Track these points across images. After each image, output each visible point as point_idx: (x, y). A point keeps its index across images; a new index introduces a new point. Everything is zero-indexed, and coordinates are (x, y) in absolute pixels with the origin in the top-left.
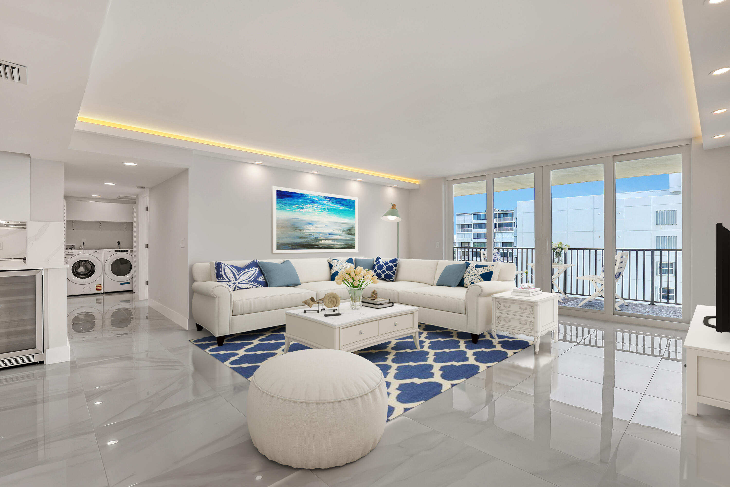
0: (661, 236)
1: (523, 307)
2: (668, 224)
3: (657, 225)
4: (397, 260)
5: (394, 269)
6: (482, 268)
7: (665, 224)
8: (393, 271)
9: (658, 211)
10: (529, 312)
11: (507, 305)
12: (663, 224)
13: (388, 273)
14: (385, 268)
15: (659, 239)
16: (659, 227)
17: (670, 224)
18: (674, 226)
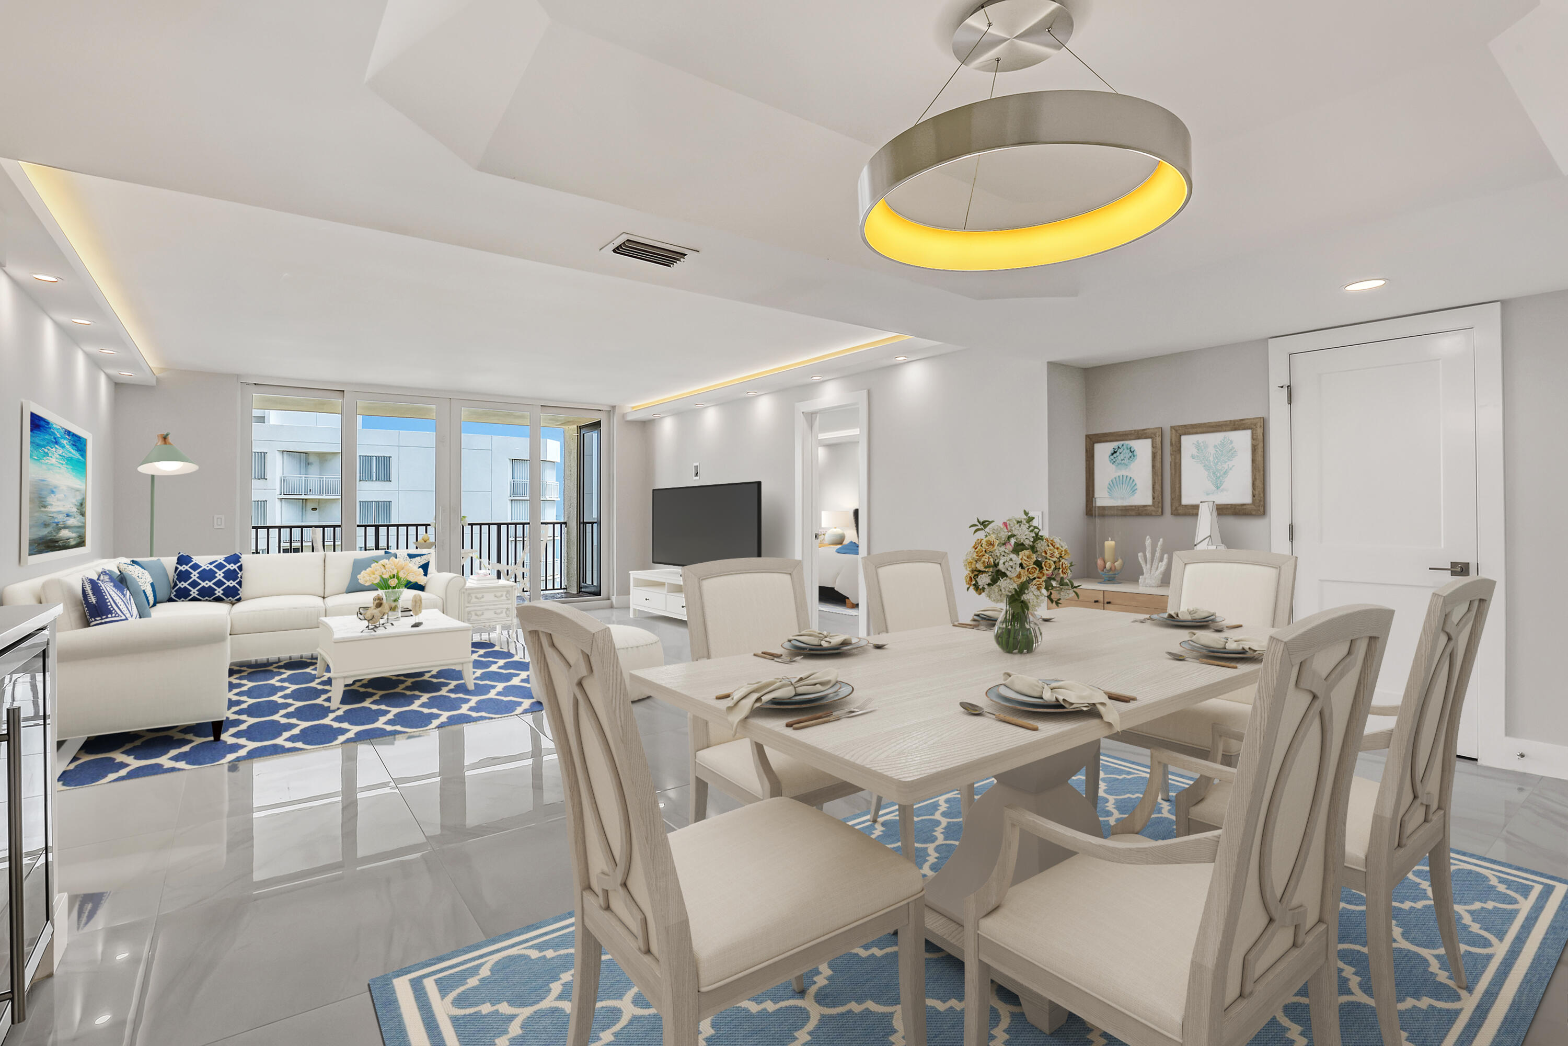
1: (499, 594)
4: (240, 558)
5: (239, 575)
6: (419, 558)
8: (238, 580)
10: (506, 598)
11: (479, 595)
13: (231, 585)
14: (220, 575)
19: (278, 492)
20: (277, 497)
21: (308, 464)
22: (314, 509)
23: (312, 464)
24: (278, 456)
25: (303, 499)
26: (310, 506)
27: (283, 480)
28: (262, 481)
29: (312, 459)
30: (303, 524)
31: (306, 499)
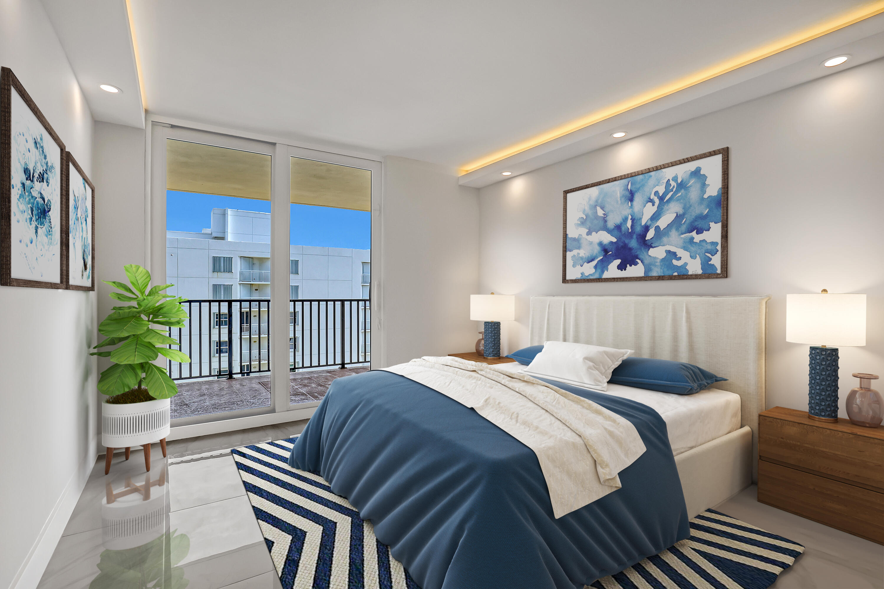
0: (218, 284)
2: (224, 271)
3: (213, 272)
7: (222, 271)
9: (215, 257)
12: (220, 271)
15: (216, 288)
16: (216, 273)
17: (226, 272)
18: (230, 274)
19: (238, 280)
20: (238, 283)
21: (253, 264)
22: (256, 290)
23: (255, 264)
24: (239, 259)
25: (250, 284)
26: (254, 288)
27: (241, 273)
28: (230, 273)
29: (255, 261)
30: (252, 298)
31: (252, 284)
